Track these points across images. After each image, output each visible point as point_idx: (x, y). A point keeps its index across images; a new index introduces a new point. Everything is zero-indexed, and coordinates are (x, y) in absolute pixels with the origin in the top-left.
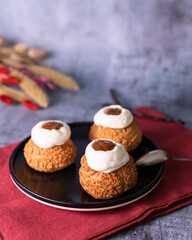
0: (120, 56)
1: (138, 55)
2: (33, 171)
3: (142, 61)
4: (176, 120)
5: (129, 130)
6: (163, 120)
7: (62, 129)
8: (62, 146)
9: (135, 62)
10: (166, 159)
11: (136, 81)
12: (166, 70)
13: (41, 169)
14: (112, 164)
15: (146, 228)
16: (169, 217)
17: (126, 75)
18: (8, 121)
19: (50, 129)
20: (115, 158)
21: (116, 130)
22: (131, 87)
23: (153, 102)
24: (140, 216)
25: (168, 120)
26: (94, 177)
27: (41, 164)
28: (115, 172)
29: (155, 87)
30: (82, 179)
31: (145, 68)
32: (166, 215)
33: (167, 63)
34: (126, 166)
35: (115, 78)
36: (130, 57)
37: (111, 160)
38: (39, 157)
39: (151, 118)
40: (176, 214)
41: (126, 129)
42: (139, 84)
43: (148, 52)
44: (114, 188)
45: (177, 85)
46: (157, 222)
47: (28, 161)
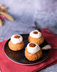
0: (38, 11)
1: (43, 11)
2: (11, 50)
3: (44, 13)
4: (54, 34)
5: (40, 39)
6: (50, 33)
7: (20, 38)
8: (20, 43)
9: (43, 13)
10: (51, 48)
11: (42, 19)
12: (52, 16)
13: (13, 50)
14: (35, 51)
15: (44, 70)
16: (51, 67)
17: (39, 17)
18: (4, 32)
19: (17, 38)
20: (36, 50)
21: (36, 39)
22: (41, 21)
23: (48, 26)
24: (42, 67)
25: (52, 33)
26: (29, 55)
27: (13, 48)
28: (36, 53)
29: (48, 21)
30: (25, 55)
31: (45, 15)
32: (50, 66)
33: (52, 14)
34: (39, 51)
35: (36, 18)
36: (41, 11)
37: (35, 50)
38: (13, 46)
39: (47, 32)
40: (53, 66)
41: (39, 38)
42: (43, 20)
43: (47, 10)
44: (35, 58)
45: (55, 21)
46: (47, 68)
47: (10, 47)
